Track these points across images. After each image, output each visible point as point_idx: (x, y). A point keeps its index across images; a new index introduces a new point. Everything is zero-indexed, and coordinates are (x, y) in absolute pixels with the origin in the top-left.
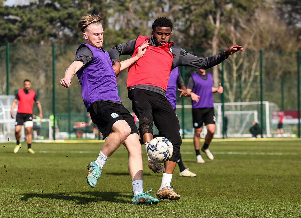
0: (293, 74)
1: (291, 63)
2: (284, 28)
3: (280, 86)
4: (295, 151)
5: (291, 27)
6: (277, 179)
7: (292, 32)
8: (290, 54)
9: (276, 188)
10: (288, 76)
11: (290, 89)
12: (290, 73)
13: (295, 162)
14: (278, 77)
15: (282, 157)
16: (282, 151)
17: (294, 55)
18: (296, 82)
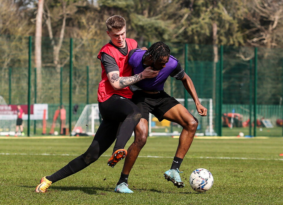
0: (22, 63)
1: (21, 50)
2: (13, 9)
3: (7, 76)
4: (24, 151)
5: (21, 8)
6: (3, 182)
7: (23, 14)
8: (20, 39)
9: (3, 193)
10: (17, 65)
11: (19, 79)
12: (19, 61)
13: (24, 163)
14: (5, 66)
15: (9, 158)
16: (9, 151)
17: (24, 41)
18: (26, 72)
